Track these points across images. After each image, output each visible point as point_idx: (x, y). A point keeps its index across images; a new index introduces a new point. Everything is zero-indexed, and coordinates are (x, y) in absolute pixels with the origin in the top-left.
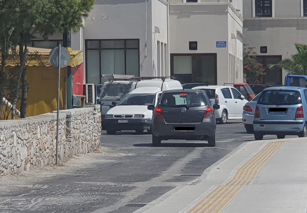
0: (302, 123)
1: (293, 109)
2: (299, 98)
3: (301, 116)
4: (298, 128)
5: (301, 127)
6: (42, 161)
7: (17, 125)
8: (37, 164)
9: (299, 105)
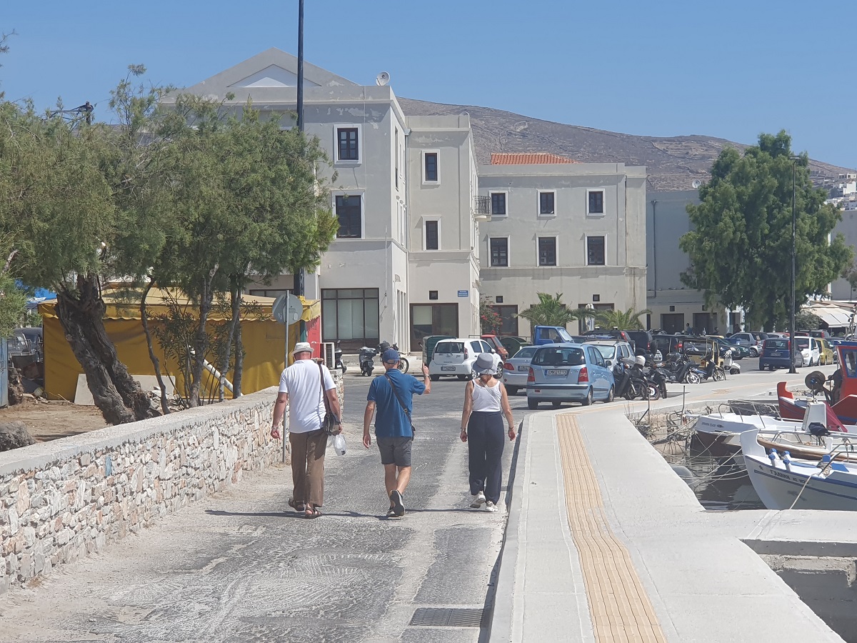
0: (586, 388)
1: (575, 370)
2: (583, 358)
3: (585, 379)
4: (582, 394)
5: (586, 393)
9: (583, 366)
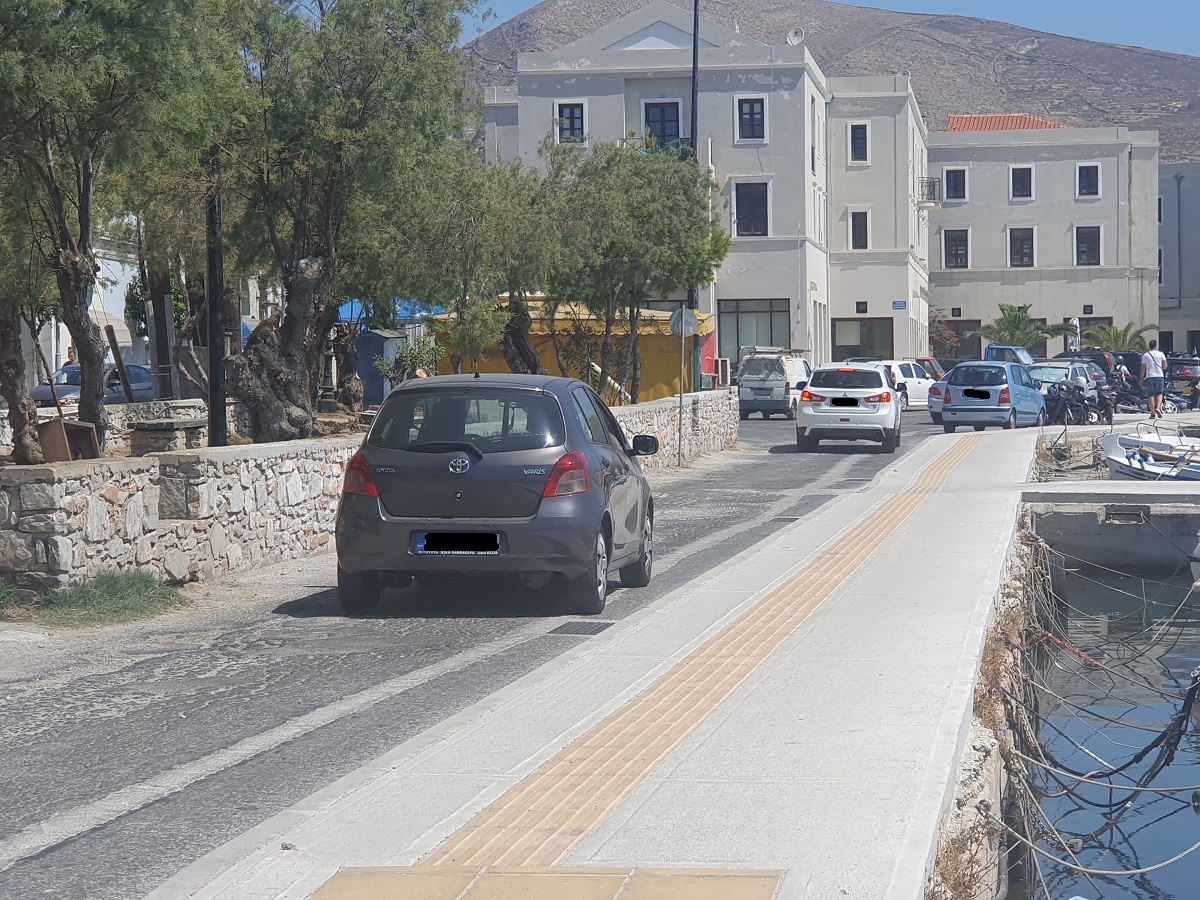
0: (1008, 410)
1: (996, 391)
2: (1004, 377)
3: (1007, 401)
4: (1003, 417)
5: (1007, 415)
6: (660, 462)
7: (627, 413)
8: (653, 465)
9: (1004, 386)
